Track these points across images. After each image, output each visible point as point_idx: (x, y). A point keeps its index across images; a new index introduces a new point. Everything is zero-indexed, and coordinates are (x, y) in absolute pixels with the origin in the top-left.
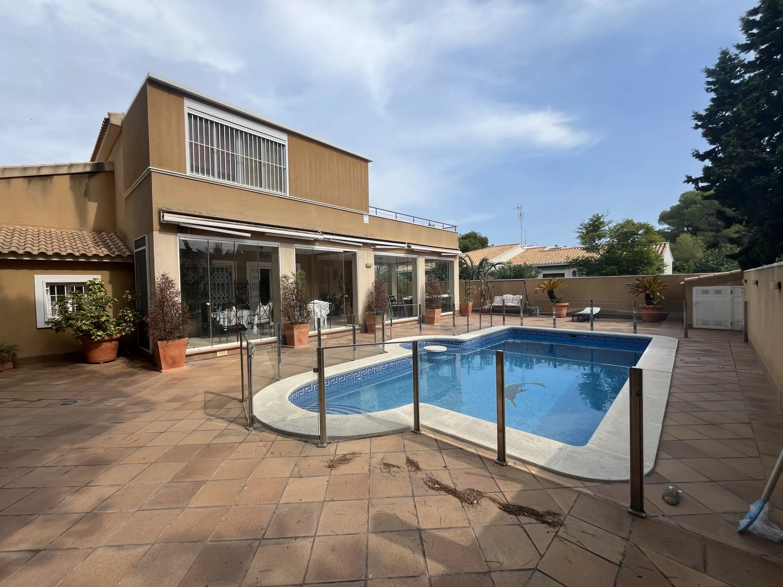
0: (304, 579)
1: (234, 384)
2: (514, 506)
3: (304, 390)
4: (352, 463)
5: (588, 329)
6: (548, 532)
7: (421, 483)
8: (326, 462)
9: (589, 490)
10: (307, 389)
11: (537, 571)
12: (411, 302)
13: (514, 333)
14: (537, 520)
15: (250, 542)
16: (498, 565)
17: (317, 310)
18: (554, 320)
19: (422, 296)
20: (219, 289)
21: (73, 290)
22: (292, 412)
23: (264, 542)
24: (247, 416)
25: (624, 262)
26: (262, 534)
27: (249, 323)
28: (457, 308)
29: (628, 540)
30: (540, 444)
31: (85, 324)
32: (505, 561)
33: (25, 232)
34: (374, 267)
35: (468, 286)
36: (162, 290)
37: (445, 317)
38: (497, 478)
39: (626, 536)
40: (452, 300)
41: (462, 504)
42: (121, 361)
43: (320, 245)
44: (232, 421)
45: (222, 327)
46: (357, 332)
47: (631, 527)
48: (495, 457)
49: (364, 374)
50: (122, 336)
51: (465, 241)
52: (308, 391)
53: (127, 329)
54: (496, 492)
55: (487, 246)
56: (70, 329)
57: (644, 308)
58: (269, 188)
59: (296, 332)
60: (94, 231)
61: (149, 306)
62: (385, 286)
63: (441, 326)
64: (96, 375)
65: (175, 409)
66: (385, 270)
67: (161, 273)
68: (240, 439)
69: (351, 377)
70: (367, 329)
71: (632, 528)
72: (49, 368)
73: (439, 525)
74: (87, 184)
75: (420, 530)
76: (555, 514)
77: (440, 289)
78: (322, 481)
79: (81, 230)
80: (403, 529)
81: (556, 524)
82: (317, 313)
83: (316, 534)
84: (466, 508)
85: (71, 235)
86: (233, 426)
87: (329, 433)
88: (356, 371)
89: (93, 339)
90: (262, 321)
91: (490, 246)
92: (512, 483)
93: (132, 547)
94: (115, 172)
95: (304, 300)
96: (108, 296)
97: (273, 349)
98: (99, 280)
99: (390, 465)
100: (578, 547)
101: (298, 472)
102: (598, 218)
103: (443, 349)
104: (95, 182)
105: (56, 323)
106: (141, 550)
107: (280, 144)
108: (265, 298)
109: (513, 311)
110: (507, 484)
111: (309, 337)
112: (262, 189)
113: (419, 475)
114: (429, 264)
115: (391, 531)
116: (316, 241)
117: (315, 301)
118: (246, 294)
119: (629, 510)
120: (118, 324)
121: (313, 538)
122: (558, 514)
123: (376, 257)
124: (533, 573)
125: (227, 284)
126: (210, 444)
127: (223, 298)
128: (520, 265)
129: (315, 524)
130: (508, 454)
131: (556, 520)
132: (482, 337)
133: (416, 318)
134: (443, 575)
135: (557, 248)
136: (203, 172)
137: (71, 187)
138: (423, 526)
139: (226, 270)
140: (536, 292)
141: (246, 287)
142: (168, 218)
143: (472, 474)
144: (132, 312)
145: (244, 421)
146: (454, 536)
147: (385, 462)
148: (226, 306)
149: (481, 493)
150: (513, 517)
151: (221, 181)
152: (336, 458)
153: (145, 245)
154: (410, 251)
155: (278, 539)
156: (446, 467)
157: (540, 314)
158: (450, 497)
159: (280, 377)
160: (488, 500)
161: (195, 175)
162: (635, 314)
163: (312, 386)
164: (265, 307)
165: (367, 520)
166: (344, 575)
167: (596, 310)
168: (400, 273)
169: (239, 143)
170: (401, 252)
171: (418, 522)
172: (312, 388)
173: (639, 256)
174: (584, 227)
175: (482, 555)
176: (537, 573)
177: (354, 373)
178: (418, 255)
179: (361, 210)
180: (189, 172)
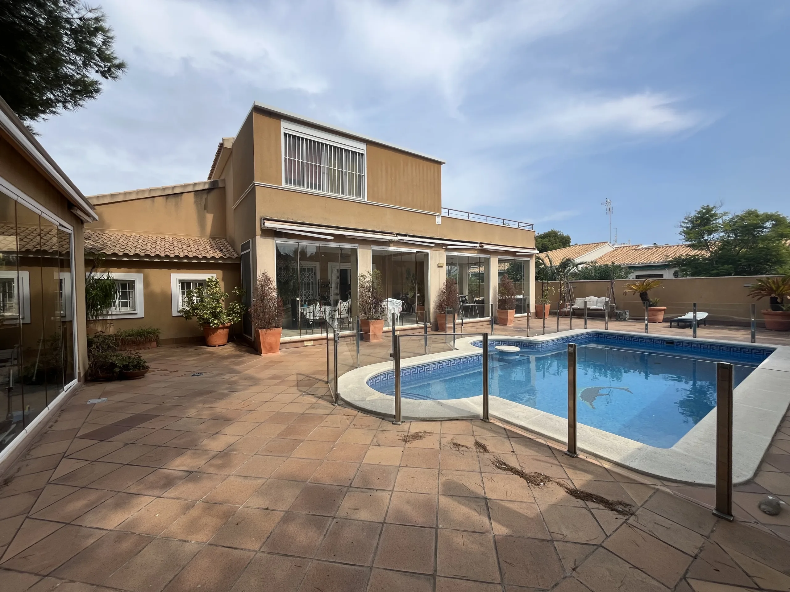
0: (385, 519)
1: (320, 369)
2: (582, 492)
3: (379, 377)
4: (424, 440)
5: (690, 336)
6: (617, 518)
7: (489, 462)
8: (400, 436)
9: (669, 489)
10: (382, 377)
11: (601, 548)
12: (483, 301)
13: (597, 337)
14: (606, 507)
15: (341, 487)
16: (562, 536)
17: (390, 307)
18: (647, 325)
19: (495, 296)
20: (305, 287)
21: (196, 286)
22: (369, 394)
23: (351, 489)
24: (332, 395)
25: (743, 260)
26: (349, 483)
27: (330, 318)
28: (533, 309)
29: (708, 537)
30: (616, 442)
31: (206, 313)
32: (570, 535)
33: (164, 240)
34: (445, 268)
35: (545, 287)
36: (263, 286)
37: (519, 319)
38: (565, 467)
39: (706, 533)
40: (527, 301)
41: (528, 484)
42: (231, 345)
43: (394, 246)
44: (320, 397)
45: (307, 321)
46: (428, 329)
47: (714, 527)
48: (565, 449)
49: (435, 368)
50: (232, 324)
51: (544, 240)
52: (383, 379)
53: (235, 319)
54: (564, 478)
55: (570, 246)
56: (195, 317)
57: (768, 314)
58: (350, 194)
59: (371, 327)
60: (210, 237)
61: (252, 299)
62: (456, 286)
63: (514, 327)
64: (214, 355)
65: (275, 385)
66: (456, 272)
67: (262, 272)
68: (328, 412)
69: (422, 369)
70: (438, 327)
71: (714, 529)
72: (181, 348)
73: (505, 497)
74: (206, 199)
75: (486, 499)
76: (627, 505)
77: (513, 289)
78: (398, 451)
79: (201, 237)
80: (470, 496)
81: (627, 513)
82: (390, 311)
83: (393, 489)
84: (532, 488)
85: (195, 242)
86: (321, 402)
87: (403, 413)
88: (427, 365)
89: (212, 326)
90: (342, 316)
91: (573, 245)
92: (581, 472)
93: (253, 478)
94: (226, 188)
95: (379, 297)
96: (221, 291)
97: (352, 342)
98: (215, 278)
99: (460, 445)
100: (648, 535)
101: (377, 442)
102: (708, 210)
103: (516, 349)
104: (212, 196)
105: (186, 312)
106: (260, 481)
107: (359, 154)
108: (344, 296)
109: (596, 315)
110: (576, 473)
111: (383, 332)
112: (344, 196)
113: (487, 456)
114: (503, 265)
115: (459, 496)
116: (391, 242)
117: (389, 299)
118: (328, 292)
119: (714, 512)
120: (229, 315)
121: (391, 492)
122: (629, 505)
123: (448, 257)
124: (597, 548)
125: (312, 282)
126: (303, 413)
127: (309, 295)
128: (607, 265)
129: (393, 483)
130: (578, 448)
131: (627, 510)
132: (559, 339)
133: (488, 319)
134: (506, 536)
135: (655, 246)
136: (295, 184)
137: (195, 202)
138: (489, 496)
139: (312, 270)
140: (625, 294)
141: (327, 285)
142: (268, 224)
143: (540, 460)
144: (239, 305)
145: (330, 399)
146: (519, 508)
147: (455, 442)
148: (310, 303)
149: (549, 477)
150: (581, 502)
151: (309, 190)
152: (409, 434)
153: (250, 248)
154: (483, 251)
155: (362, 488)
156: (514, 452)
157: (629, 319)
158: (517, 477)
159: (359, 365)
160: (554, 484)
161: (289, 186)
162: (753, 322)
163: (386, 375)
164: (345, 304)
165: (437, 485)
166: (417, 521)
167: (702, 316)
168: (472, 274)
169: (324, 155)
170: (473, 252)
171: (485, 493)
172: (386, 377)
173: (764, 253)
174: (690, 221)
175: (546, 527)
176: (601, 549)
177: (426, 366)
178: (491, 255)
179: (434, 211)
180: (285, 184)
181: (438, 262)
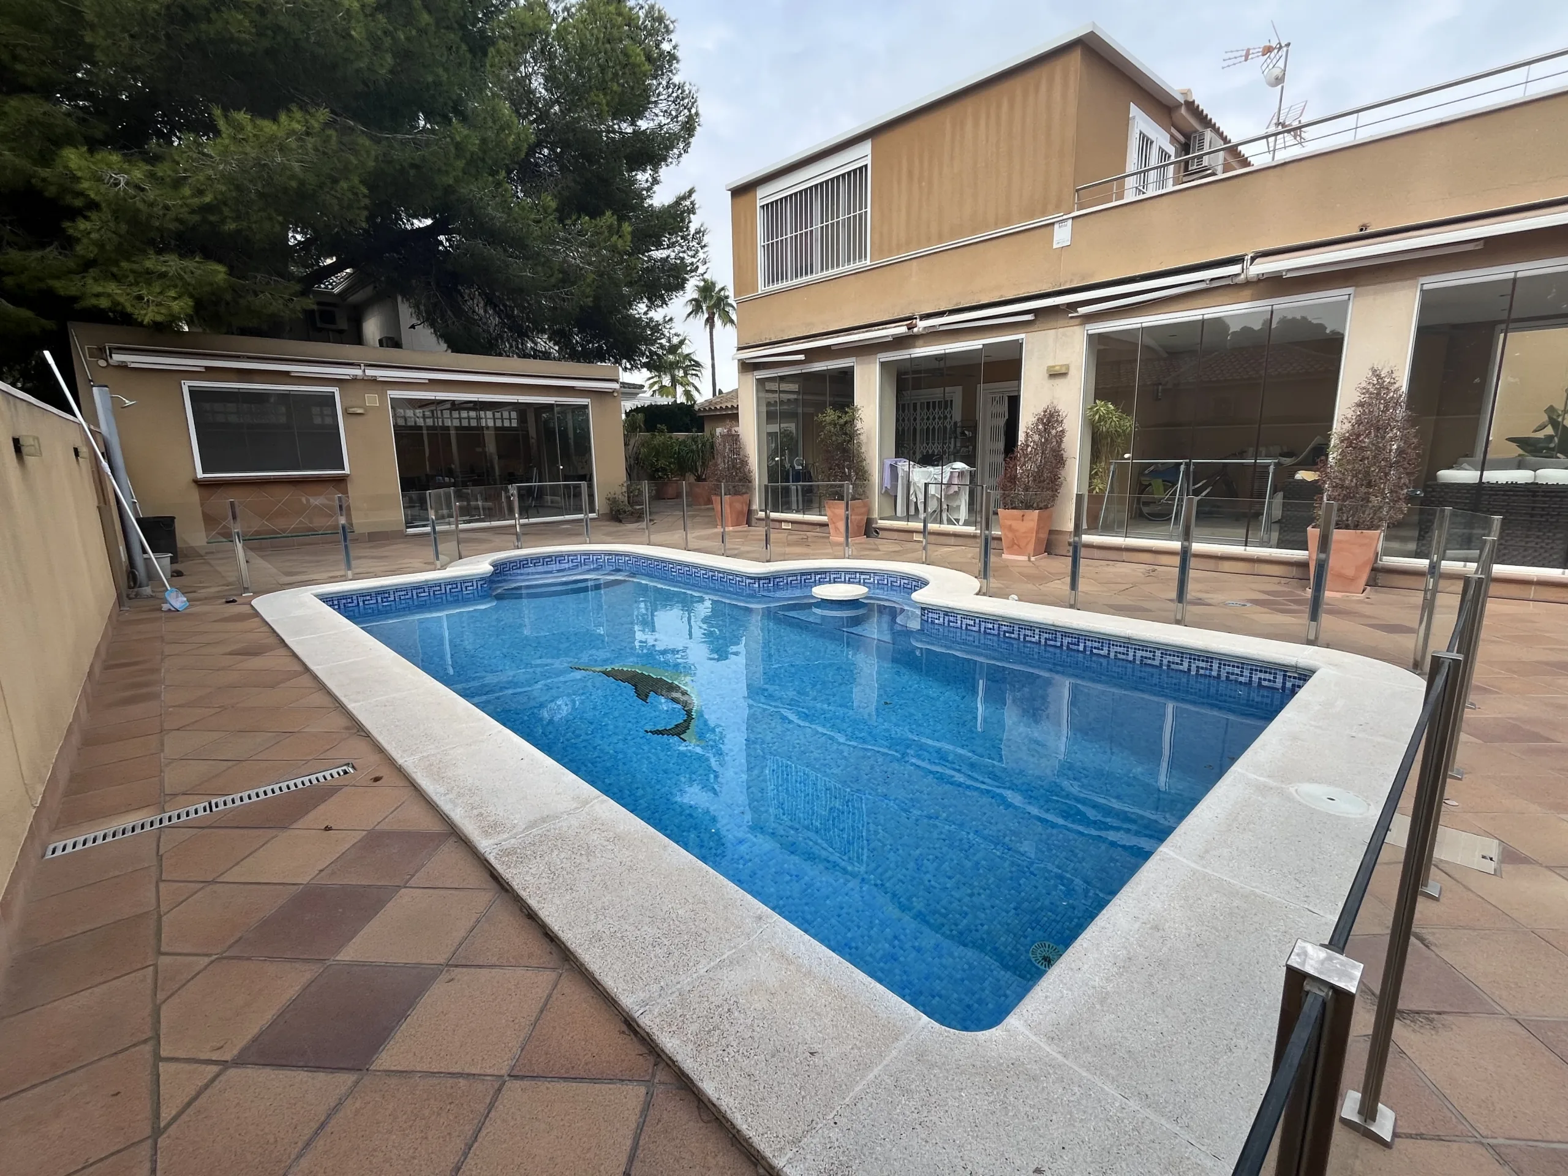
34: (1079, 375)
58: (848, 262)
107: (861, 169)
112: (837, 270)
136: (778, 280)
169: (815, 207)
178: (1356, 286)
179: (1044, 214)
180: (761, 289)
181: (1051, 364)
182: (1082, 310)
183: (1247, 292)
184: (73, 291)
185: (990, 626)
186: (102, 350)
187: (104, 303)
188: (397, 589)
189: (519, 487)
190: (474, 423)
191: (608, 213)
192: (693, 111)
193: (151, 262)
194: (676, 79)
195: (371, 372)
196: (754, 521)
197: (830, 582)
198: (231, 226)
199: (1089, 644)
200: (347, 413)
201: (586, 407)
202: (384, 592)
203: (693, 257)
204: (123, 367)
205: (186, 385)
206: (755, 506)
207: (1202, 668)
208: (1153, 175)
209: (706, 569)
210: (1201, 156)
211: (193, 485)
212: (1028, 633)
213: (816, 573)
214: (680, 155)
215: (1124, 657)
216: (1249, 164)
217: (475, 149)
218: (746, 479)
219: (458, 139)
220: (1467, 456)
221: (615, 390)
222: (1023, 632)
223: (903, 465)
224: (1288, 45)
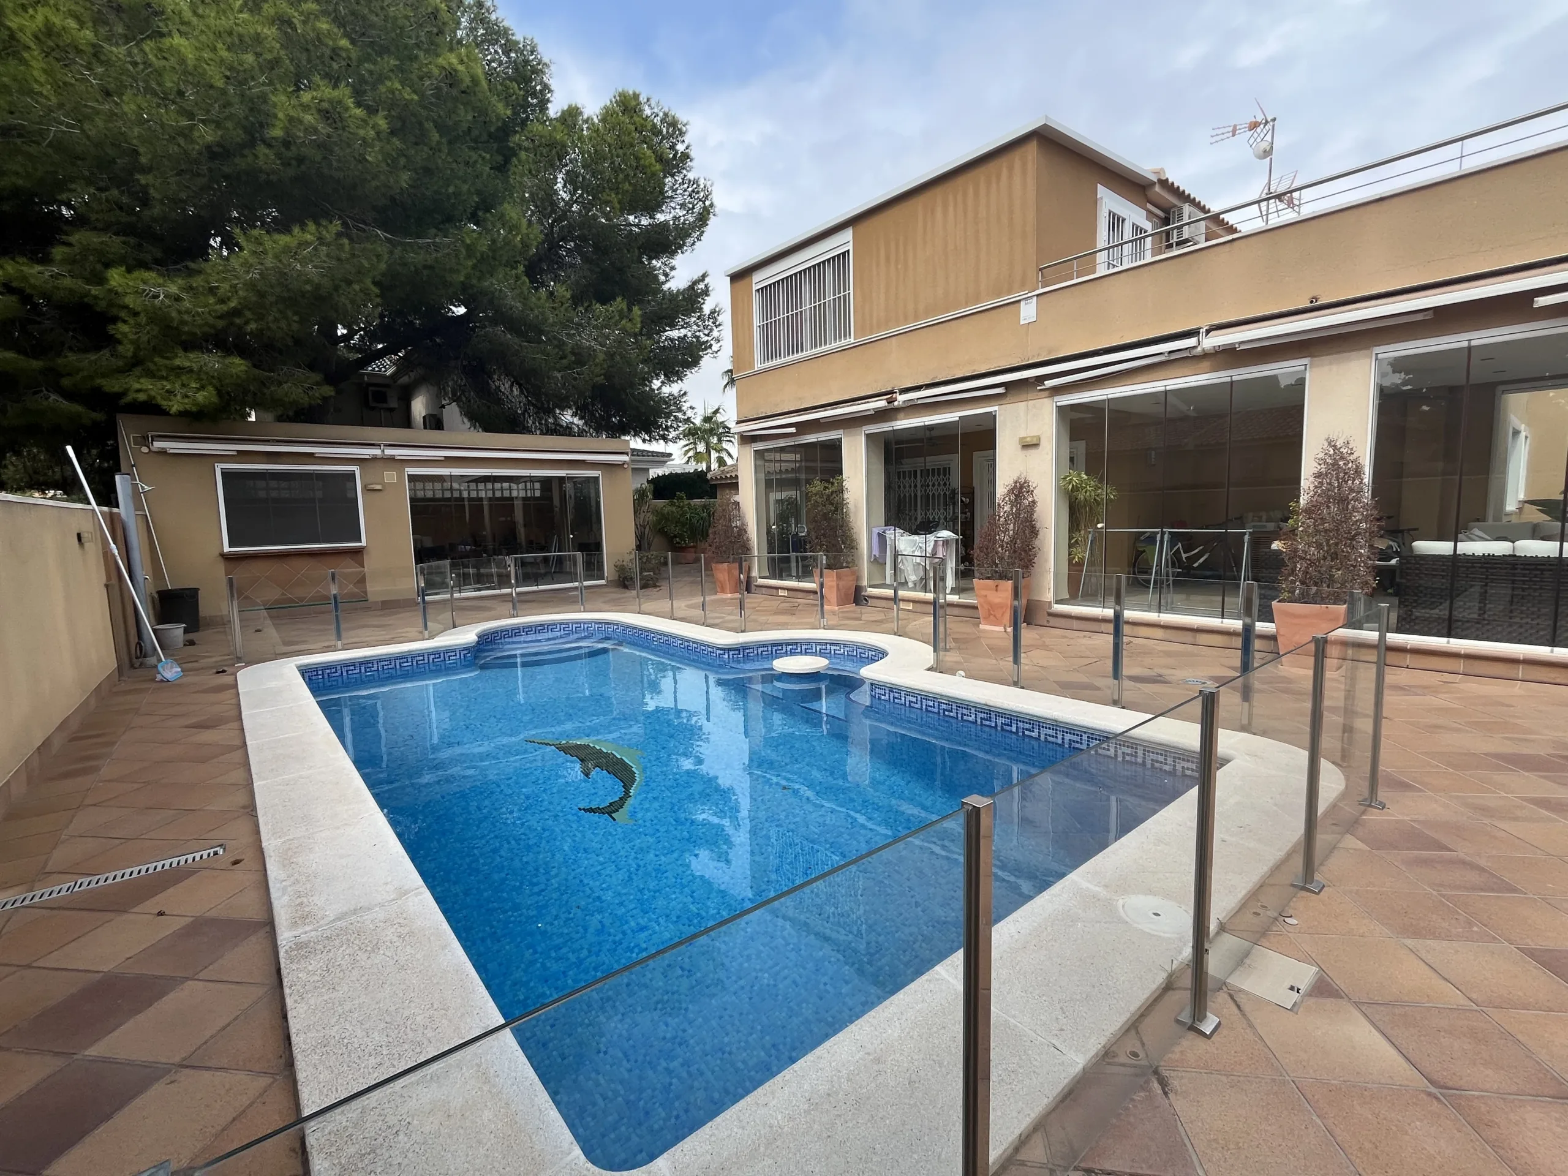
34: (1049, 446)
107: (844, 254)
112: (823, 348)
178: (1311, 356)
179: (1010, 292)
180: (758, 366)
181: (1023, 435)
182: (1049, 383)
183: (1206, 364)
184: (117, 388)
185: (931, 704)
186: (145, 438)
187: (142, 397)
188: (380, 659)
189: (516, 559)
190: (506, 494)
191: (619, 299)
192: (707, 203)
193: (182, 360)
194: (691, 176)
195: (389, 452)
196: (753, 588)
197: (801, 653)
198: (253, 326)
199: (1021, 724)
200: (367, 490)
201: (597, 478)
202: (368, 662)
203: (708, 335)
204: (163, 452)
205: (219, 468)
206: (755, 573)
207: (1128, 754)
208: (1127, 248)
209: (682, 639)
210: (1181, 227)
211: (220, 558)
212: (965, 711)
213: (788, 644)
214: (693, 244)
215: (1054, 740)
216: (1235, 231)
217: (484, 249)
218: (746, 548)
219: (468, 242)
220: (1478, 520)
221: (624, 463)
222: (960, 711)
223: (890, 533)
224: (1274, 120)
